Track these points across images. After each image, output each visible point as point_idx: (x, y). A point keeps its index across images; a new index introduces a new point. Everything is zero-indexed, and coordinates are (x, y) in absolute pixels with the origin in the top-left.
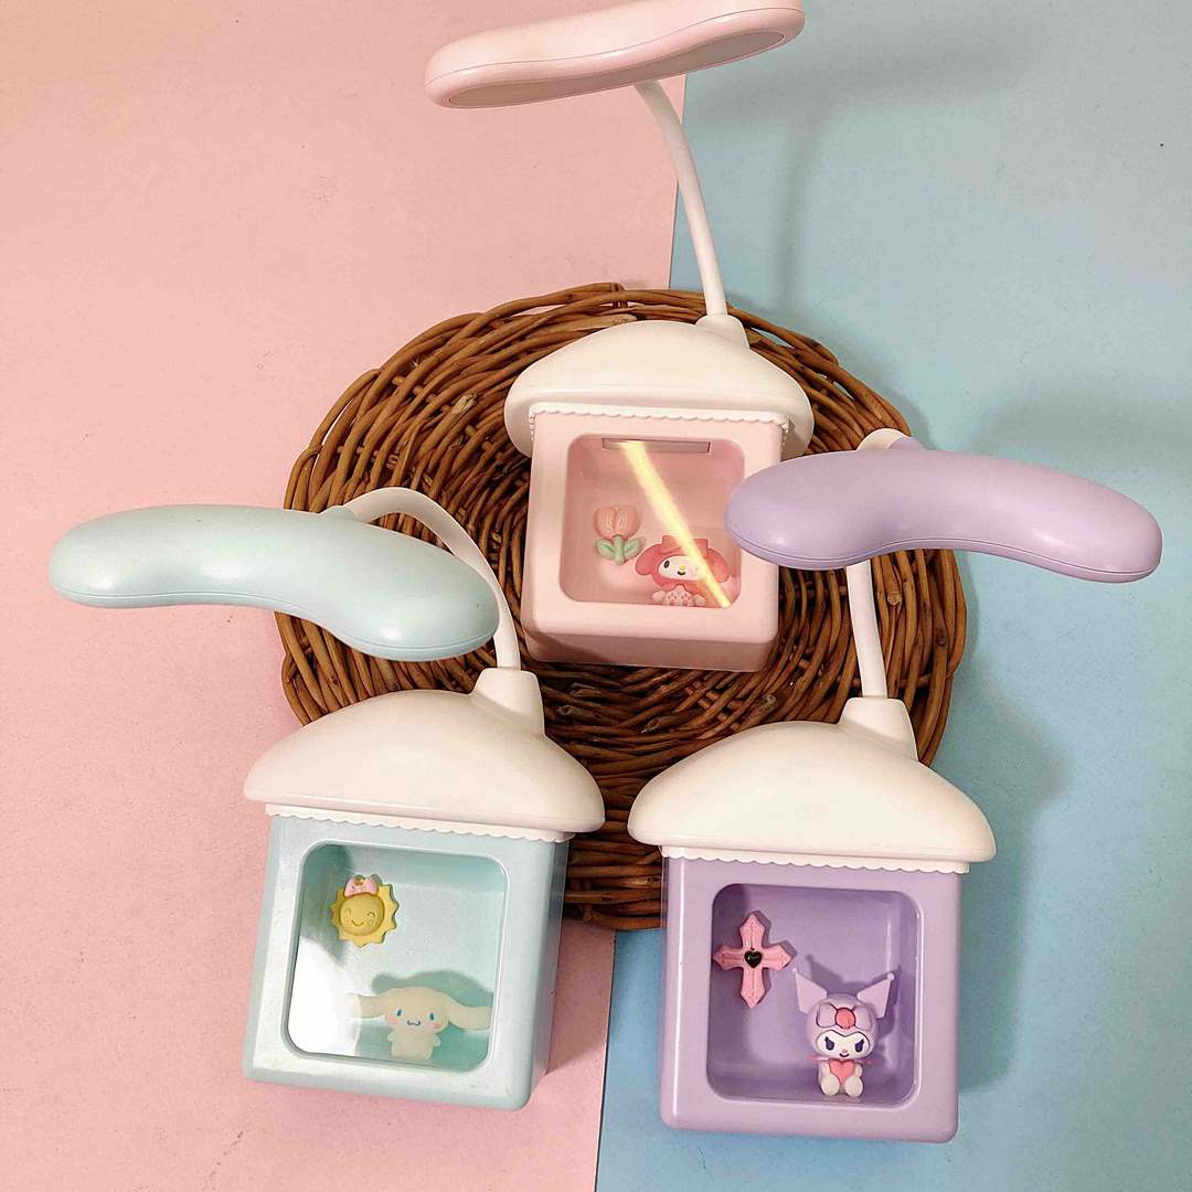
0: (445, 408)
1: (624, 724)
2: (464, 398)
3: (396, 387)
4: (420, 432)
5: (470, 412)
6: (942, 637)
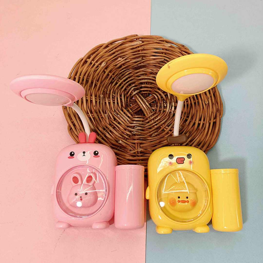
0: (99, 66)
1: (147, 135)
2: (104, 63)
3: (87, 61)
4: (94, 71)
5: (105, 66)
6: (218, 110)
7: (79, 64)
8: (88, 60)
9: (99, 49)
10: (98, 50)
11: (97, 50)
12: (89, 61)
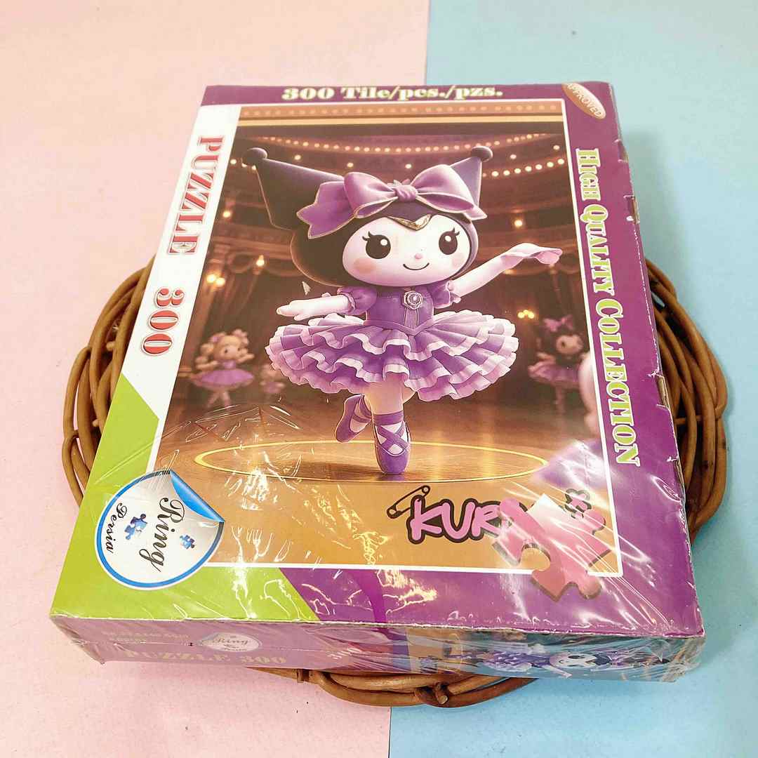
7: (84, 373)
8: (110, 346)
9: (131, 296)
10: (129, 300)
11: (125, 301)
12: (115, 346)
